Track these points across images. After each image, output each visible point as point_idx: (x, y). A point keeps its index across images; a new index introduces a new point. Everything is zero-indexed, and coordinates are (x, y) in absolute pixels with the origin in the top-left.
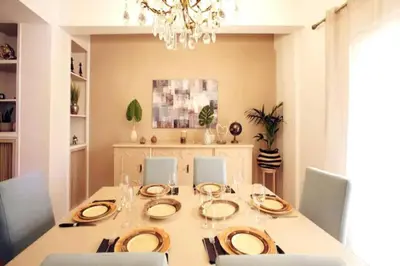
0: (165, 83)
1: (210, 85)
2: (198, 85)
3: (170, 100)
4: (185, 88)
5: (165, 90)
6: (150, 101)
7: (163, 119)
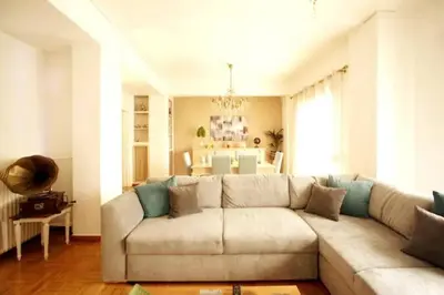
0: (218, 118)
1: (243, 118)
2: (236, 119)
3: (221, 126)
4: (229, 120)
5: (218, 122)
6: (209, 127)
7: (217, 137)
